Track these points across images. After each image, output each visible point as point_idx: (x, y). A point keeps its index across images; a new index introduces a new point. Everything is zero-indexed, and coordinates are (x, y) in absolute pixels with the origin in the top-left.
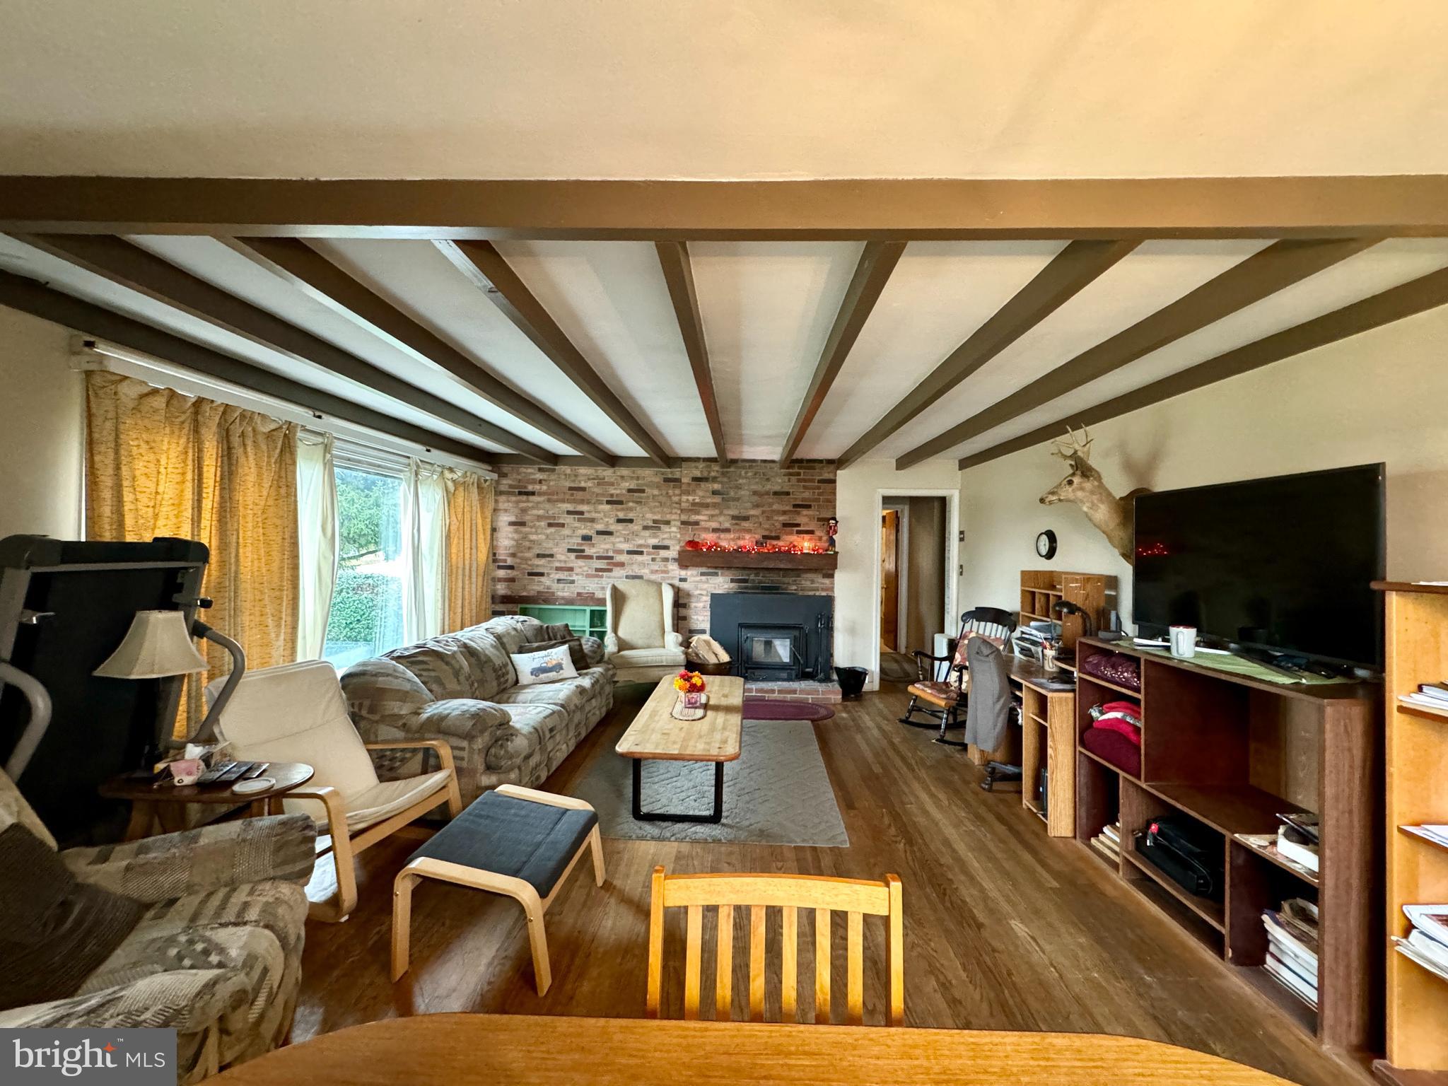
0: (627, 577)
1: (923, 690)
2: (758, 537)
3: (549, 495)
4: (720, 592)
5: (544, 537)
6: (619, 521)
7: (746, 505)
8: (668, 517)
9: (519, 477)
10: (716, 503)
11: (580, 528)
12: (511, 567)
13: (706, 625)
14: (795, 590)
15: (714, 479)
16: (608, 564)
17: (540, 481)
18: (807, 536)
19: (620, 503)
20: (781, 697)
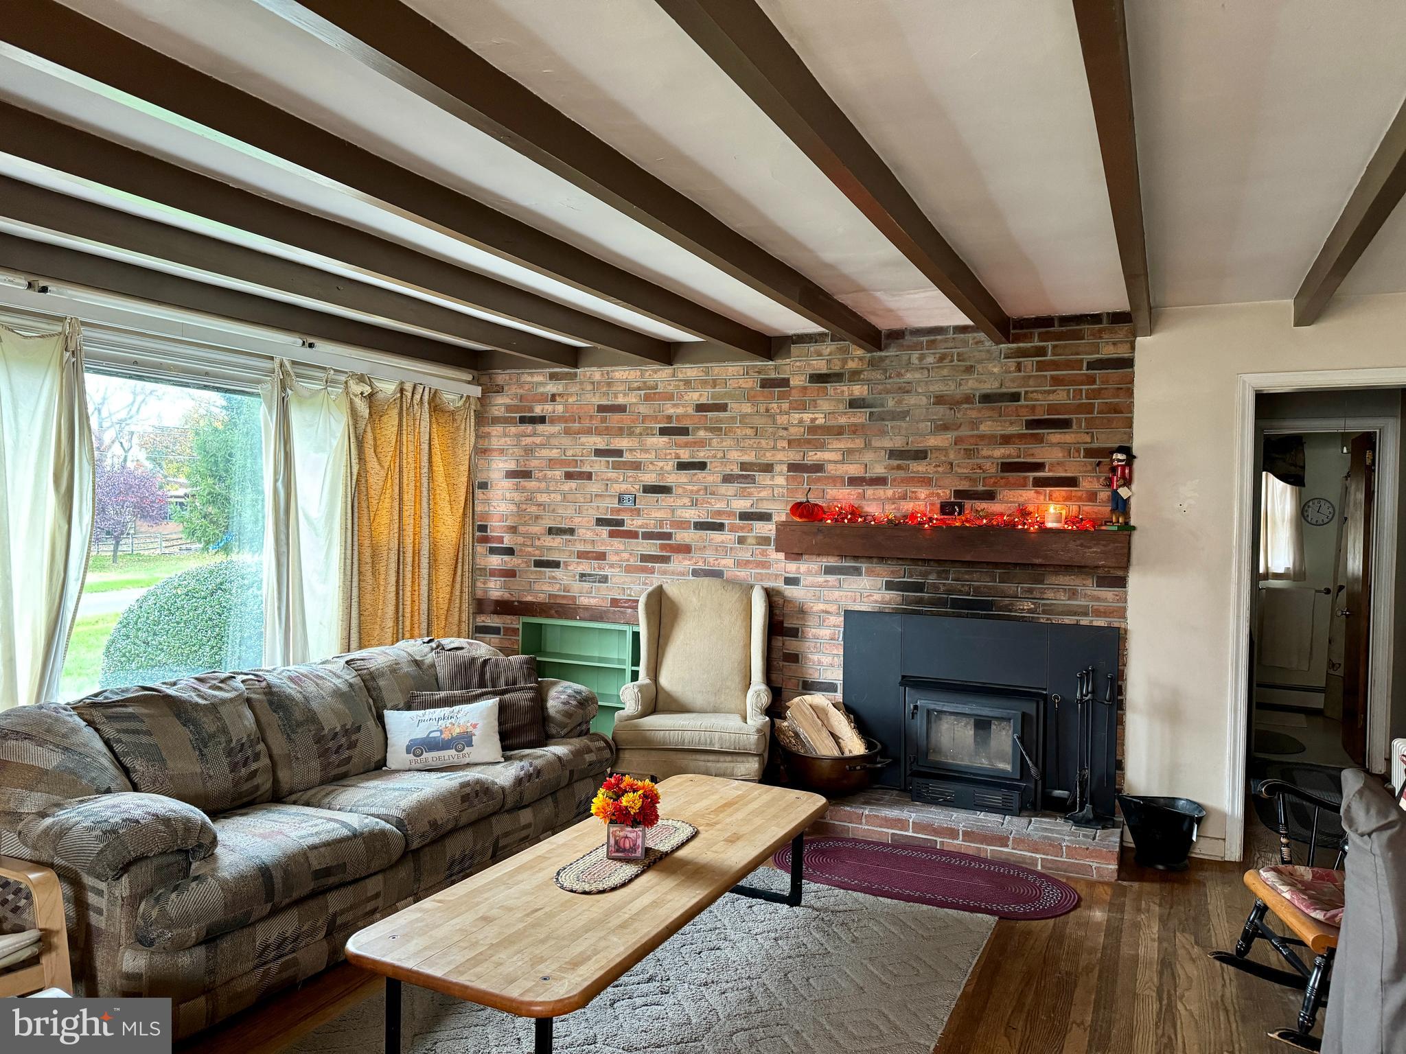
0: (696, 573)
1: (1274, 888)
2: (946, 494)
3: (566, 422)
4: (863, 608)
5: (559, 498)
6: (682, 466)
7: (922, 425)
8: (768, 457)
9: (521, 391)
10: (855, 425)
11: (617, 482)
12: (510, 551)
13: (835, 675)
14: (1030, 611)
15: (855, 376)
16: (663, 547)
17: (553, 398)
18: (1060, 492)
19: (684, 431)
20: (971, 847)
